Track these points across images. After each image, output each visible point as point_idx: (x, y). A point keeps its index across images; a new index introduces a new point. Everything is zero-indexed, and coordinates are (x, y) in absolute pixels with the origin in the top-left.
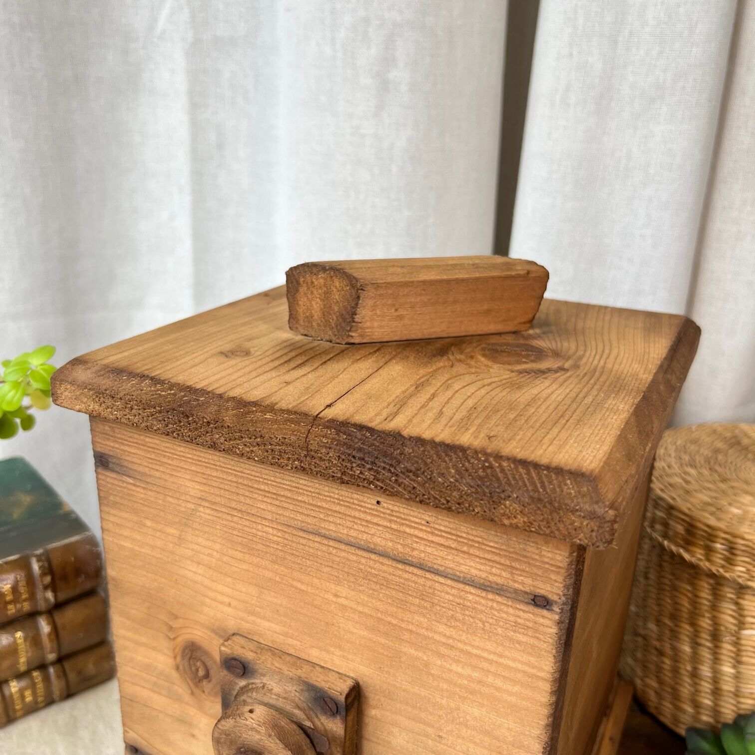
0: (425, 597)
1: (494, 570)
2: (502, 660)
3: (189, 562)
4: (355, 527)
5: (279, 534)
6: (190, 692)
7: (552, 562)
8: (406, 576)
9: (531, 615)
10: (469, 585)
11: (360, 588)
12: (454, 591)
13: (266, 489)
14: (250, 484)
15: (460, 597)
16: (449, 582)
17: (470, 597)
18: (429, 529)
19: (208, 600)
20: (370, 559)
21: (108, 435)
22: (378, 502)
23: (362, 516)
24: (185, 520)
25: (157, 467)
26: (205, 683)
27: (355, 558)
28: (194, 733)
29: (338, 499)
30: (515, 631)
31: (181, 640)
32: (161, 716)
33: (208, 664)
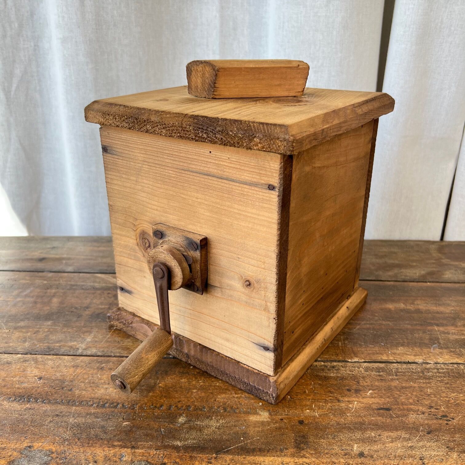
0: (230, 194)
1: (254, 176)
2: (259, 217)
3: (140, 192)
4: (203, 165)
5: (174, 173)
6: (143, 255)
7: (274, 168)
8: (223, 184)
9: (268, 194)
10: (245, 184)
11: (206, 193)
12: (240, 188)
13: (169, 153)
14: (162, 151)
15: (242, 191)
16: (238, 184)
17: (246, 190)
18: (229, 161)
19: (149, 209)
20: (209, 179)
21: (107, 136)
22: (210, 152)
23: (205, 159)
24: (138, 172)
25: (126, 149)
26: (149, 250)
27: (203, 180)
28: (145, 276)
29: (195, 153)
30: (263, 203)
31: (138, 231)
32: (132, 270)
33: (150, 240)
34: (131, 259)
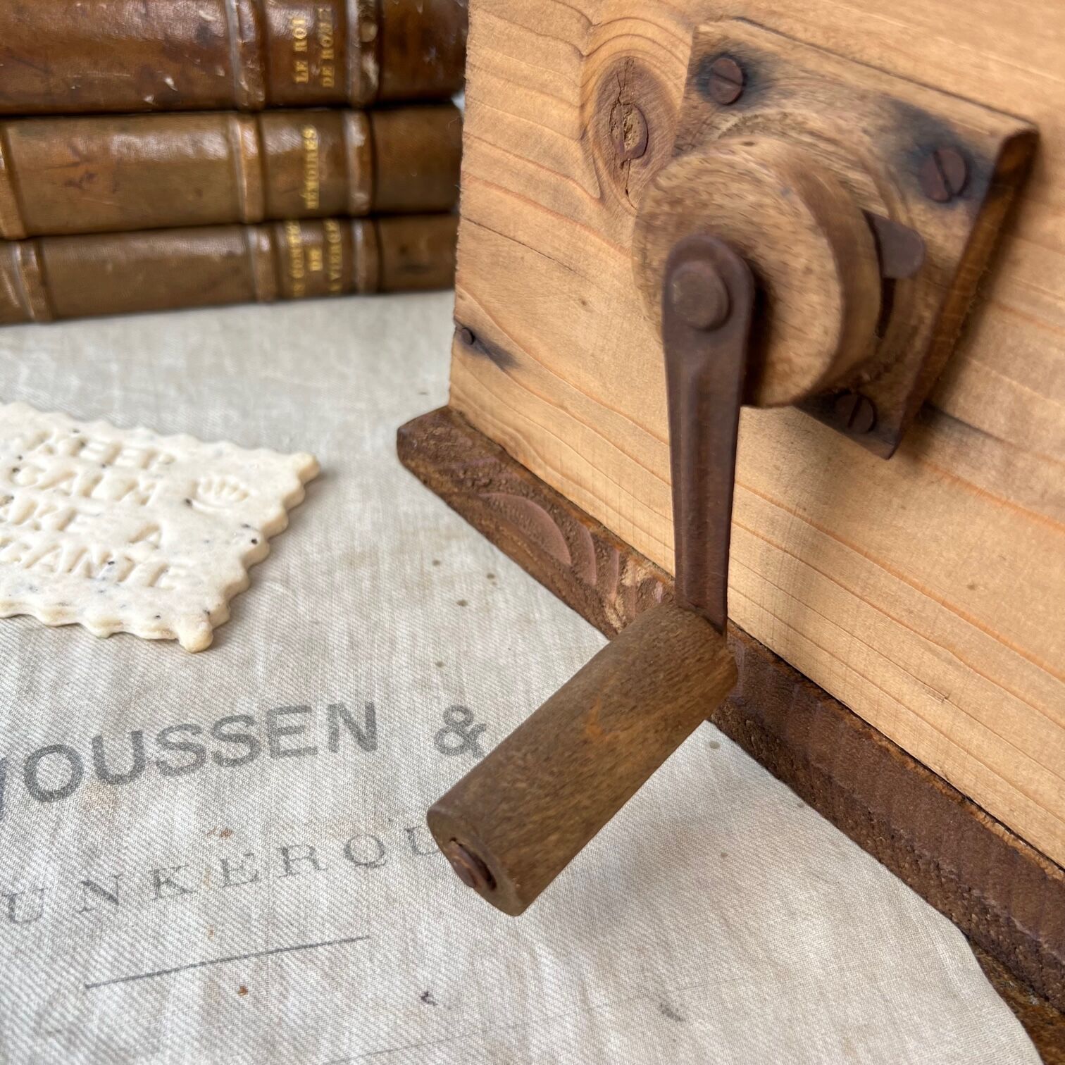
6: (597, 195)
26: (634, 168)
28: (587, 297)
31: (604, 58)
32: (530, 257)
33: (652, 116)
34: (535, 204)
